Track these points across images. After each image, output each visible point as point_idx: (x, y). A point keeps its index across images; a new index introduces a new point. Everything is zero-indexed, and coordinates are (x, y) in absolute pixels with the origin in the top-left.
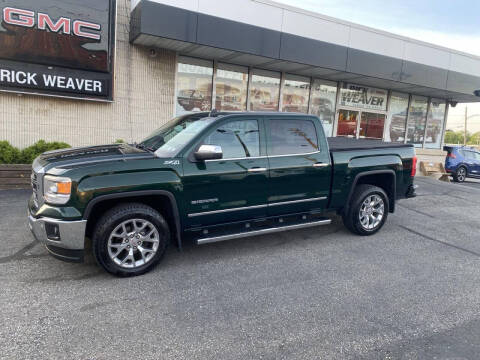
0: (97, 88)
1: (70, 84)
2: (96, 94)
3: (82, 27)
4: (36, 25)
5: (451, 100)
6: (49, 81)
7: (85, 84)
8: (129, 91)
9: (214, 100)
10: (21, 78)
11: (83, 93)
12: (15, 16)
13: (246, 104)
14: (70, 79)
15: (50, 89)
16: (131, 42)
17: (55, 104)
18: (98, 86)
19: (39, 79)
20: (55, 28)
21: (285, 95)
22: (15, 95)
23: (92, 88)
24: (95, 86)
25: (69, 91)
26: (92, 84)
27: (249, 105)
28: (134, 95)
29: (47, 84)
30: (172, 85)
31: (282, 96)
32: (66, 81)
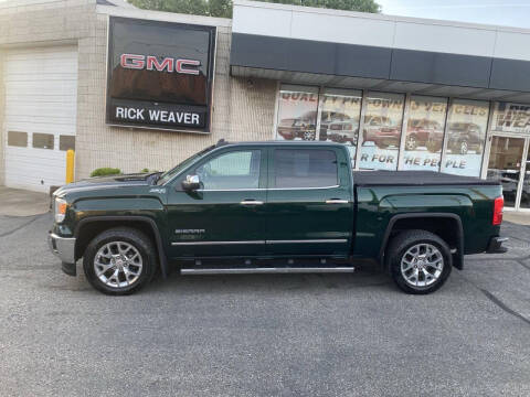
0: (195, 121)
1: (172, 118)
2: (194, 127)
3: (183, 65)
4: (145, 67)
6: (154, 116)
7: (184, 117)
9: (318, 128)
10: (132, 114)
11: (183, 126)
12: (130, 60)
13: (357, 132)
14: (172, 114)
15: (155, 123)
16: (230, 74)
17: (162, 137)
18: (195, 118)
19: (146, 114)
20: (160, 67)
21: (409, 121)
22: (127, 129)
23: (190, 120)
24: (193, 119)
25: (171, 125)
26: (191, 116)
27: (361, 133)
28: (233, 127)
29: (152, 118)
31: (405, 122)
32: (168, 115)
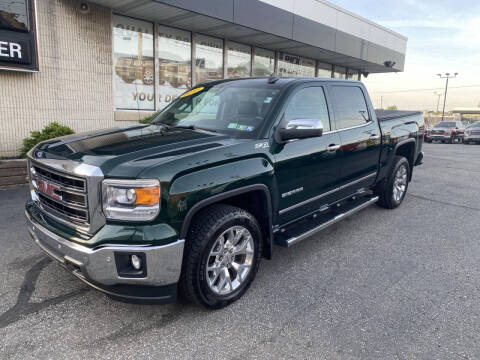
0: (16, 54)
2: (15, 62)
5: (364, 69)
8: (55, 58)
23: (8, 52)
24: (12, 50)
26: (8, 47)
28: (63, 64)
30: (109, 51)
